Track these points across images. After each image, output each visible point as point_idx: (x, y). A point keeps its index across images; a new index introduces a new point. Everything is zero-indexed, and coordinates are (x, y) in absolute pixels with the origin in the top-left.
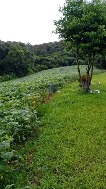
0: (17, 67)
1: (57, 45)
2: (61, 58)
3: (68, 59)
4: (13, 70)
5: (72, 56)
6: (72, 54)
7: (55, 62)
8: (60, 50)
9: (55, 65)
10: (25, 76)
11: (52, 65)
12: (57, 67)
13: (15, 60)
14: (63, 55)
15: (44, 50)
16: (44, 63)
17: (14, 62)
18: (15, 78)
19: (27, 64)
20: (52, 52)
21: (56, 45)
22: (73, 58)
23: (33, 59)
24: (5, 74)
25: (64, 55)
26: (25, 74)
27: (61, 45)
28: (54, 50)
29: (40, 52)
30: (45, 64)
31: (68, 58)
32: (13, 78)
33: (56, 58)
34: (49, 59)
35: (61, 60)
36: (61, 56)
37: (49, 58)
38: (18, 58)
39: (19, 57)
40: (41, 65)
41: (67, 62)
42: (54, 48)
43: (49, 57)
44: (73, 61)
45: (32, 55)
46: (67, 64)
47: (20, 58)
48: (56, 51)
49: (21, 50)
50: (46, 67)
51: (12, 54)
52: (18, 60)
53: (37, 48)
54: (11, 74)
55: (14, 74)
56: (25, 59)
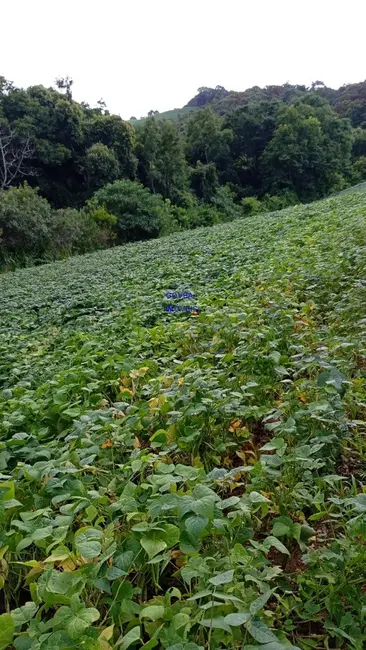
0: (301, 171)
4: (289, 182)
23: (348, 141)
24: (267, 195)
26: (321, 193)
29: (362, 110)
38: (304, 146)
39: (306, 141)
45: (345, 129)
47: (309, 143)
49: (313, 116)
52: (302, 150)
53: (353, 99)
54: (284, 193)
55: (293, 194)
56: (325, 143)
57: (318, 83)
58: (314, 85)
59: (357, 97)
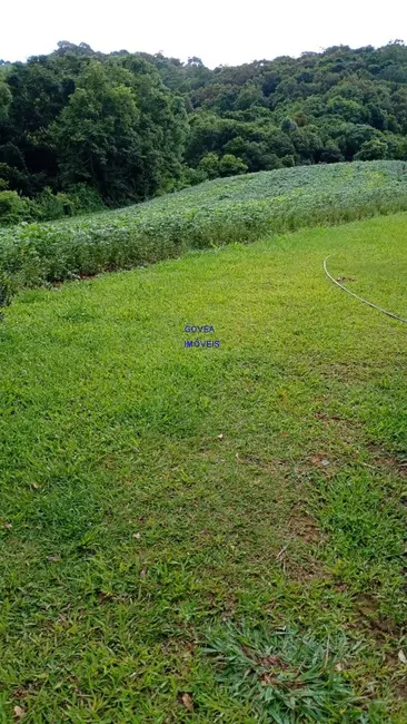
0: (104, 161)
1: (308, 70)
2: (313, 126)
3: (341, 133)
4: (87, 175)
5: (364, 120)
6: (365, 109)
7: (281, 145)
8: (316, 93)
9: (281, 155)
10: (143, 200)
11: (269, 157)
12: (288, 165)
13: (96, 128)
14: (322, 114)
15: (252, 90)
16: (233, 148)
17: (92, 138)
18: (94, 210)
19: (145, 150)
20: (282, 100)
21: (303, 70)
22: (366, 127)
23: (179, 129)
24: (48, 190)
25: (329, 111)
26: (141, 194)
27: (325, 68)
28: (291, 91)
29: (232, 98)
30: (237, 153)
31: (344, 125)
32: (85, 208)
33: (286, 127)
34: (260, 130)
35: (309, 136)
36: (317, 116)
37: (261, 125)
38: (109, 124)
39: (112, 118)
40: (221, 157)
41: (333, 144)
42: (291, 80)
43: (261, 120)
44: (361, 140)
45: (177, 111)
46: (335, 152)
47: (117, 121)
48: (297, 95)
49: (122, 86)
50: (238, 162)
51: (83, 102)
52: (106, 130)
53: (226, 83)
54: (78, 189)
55: (92, 193)
56: (143, 125)
57: (195, 59)
58: (190, 61)
59: (231, 82)
